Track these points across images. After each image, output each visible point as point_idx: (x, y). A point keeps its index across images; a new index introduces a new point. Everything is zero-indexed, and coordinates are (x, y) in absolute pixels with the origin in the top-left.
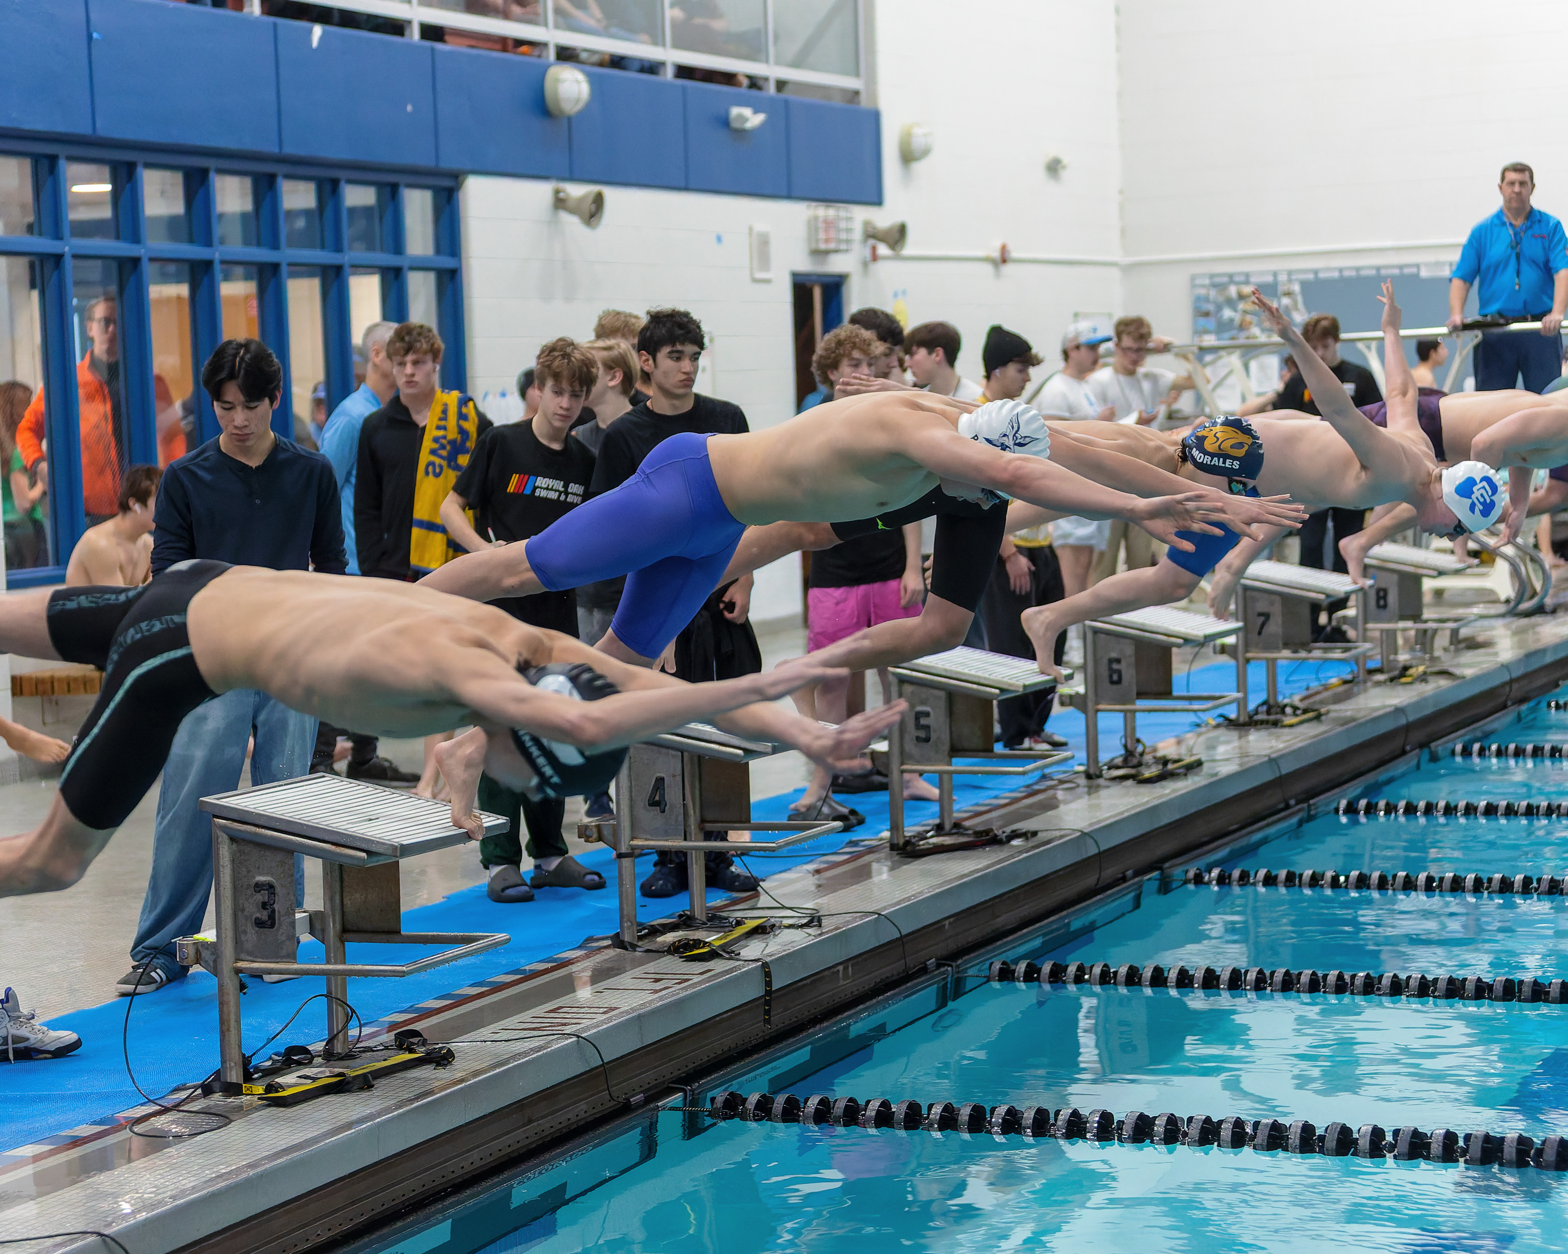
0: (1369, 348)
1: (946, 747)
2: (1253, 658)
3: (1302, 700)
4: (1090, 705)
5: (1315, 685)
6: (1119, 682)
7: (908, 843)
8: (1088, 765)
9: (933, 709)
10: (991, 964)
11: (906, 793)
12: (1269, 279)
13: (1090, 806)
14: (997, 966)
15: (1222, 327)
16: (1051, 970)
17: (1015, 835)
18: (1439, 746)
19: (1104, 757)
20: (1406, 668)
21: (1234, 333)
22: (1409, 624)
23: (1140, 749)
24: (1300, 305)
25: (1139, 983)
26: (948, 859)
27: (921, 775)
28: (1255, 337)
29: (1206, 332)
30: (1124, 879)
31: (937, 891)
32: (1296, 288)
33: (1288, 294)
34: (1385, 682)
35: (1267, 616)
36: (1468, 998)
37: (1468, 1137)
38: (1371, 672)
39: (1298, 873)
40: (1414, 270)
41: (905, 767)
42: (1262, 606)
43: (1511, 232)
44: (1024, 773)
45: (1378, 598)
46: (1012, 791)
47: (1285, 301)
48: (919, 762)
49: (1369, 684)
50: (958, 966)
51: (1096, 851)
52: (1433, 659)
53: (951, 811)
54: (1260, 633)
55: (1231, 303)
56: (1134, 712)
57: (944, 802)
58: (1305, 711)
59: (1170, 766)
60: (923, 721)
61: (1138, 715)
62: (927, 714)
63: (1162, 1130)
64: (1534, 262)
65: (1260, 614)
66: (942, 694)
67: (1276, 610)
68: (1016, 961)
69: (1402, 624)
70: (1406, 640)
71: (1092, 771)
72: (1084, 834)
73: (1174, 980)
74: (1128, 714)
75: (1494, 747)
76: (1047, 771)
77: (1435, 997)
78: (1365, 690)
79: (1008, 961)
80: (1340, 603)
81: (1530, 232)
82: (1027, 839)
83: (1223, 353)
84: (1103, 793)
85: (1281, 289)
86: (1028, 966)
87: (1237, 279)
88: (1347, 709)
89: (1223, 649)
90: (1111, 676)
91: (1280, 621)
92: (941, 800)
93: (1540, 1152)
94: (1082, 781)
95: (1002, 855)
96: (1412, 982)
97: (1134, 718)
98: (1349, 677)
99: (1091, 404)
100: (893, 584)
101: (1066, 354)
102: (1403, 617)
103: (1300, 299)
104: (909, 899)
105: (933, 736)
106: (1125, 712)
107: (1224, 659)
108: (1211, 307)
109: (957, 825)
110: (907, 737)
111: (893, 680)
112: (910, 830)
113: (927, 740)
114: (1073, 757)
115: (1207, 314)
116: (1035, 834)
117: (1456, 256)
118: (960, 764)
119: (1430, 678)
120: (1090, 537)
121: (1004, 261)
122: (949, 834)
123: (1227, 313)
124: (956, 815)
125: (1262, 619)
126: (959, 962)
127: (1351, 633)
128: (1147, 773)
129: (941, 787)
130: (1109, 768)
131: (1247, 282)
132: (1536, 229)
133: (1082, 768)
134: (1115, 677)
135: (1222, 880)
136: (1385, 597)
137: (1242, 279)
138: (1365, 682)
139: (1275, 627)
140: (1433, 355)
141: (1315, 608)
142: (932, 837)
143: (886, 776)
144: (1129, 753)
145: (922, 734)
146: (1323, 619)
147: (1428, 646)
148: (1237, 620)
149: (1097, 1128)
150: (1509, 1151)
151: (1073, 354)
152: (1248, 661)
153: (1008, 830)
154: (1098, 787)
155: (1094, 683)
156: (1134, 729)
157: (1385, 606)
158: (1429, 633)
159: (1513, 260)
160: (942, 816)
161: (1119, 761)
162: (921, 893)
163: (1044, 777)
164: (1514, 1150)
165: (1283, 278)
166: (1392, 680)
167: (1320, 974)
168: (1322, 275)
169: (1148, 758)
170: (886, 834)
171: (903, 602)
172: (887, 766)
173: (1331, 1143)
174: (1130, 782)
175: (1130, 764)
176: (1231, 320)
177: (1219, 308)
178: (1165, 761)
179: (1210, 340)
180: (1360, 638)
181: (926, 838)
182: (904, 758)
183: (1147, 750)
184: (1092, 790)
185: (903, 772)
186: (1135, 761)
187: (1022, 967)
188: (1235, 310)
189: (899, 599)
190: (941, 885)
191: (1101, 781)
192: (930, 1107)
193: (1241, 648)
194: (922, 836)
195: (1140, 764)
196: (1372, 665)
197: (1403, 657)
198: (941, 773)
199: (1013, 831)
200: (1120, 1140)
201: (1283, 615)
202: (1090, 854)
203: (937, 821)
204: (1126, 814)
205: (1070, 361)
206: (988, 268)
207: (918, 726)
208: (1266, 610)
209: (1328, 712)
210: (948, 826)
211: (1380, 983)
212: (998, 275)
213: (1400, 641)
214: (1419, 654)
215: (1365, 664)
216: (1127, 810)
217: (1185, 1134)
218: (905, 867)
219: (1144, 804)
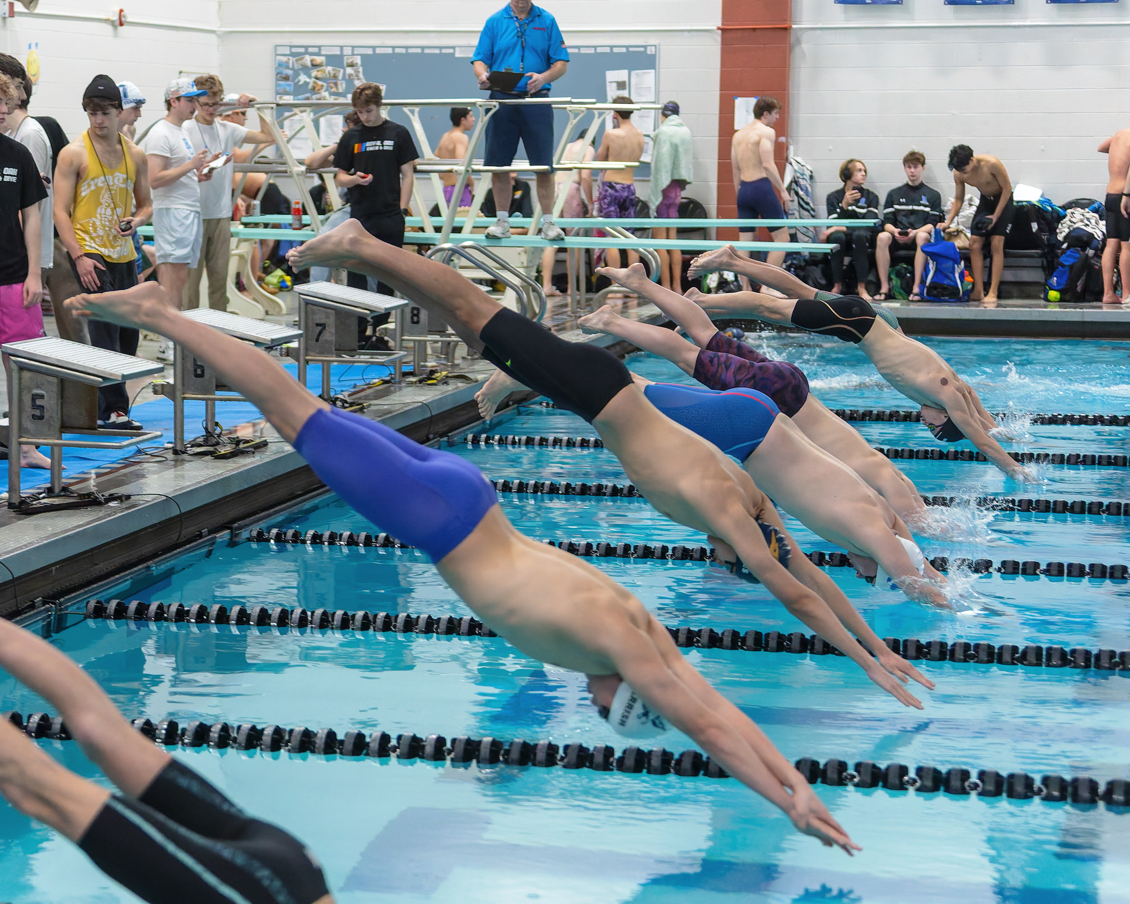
0: (412, 112)
1: (57, 424)
2: (311, 360)
3: (349, 395)
4: (178, 394)
5: (360, 384)
6: (202, 375)
7: (23, 502)
8: (175, 443)
9: (47, 392)
10: (88, 603)
11: (23, 462)
12: (337, 52)
13: (176, 477)
14: (93, 603)
15: (299, 89)
16: (137, 608)
17: (112, 498)
18: (456, 436)
19: (189, 437)
20: (432, 372)
21: (308, 95)
22: (437, 337)
23: (218, 431)
24: (361, 75)
25: (208, 621)
26: (57, 516)
27: (37, 447)
28: (324, 98)
29: (287, 93)
30: (200, 536)
31: (45, 542)
32: (358, 60)
33: (352, 65)
34: (416, 382)
35: (323, 326)
36: (463, 634)
37: (454, 741)
38: (406, 374)
39: (339, 533)
40: (451, 51)
41: (23, 440)
42: (320, 318)
43: (517, 24)
44: (120, 448)
45: (413, 315)
46: (113, 462)
47: (349, 70)
48: (34, 436)
49: (403, 384)
50: (61, 604)
51: (178, 513)
52: (455, 366)
53: (60, 477)
54: (317, 340)
55: (305, 69)
56: (214, 400)
57: (55, 469)
58: (351, 404)
59: (242, 446)
60: (38, 402)
61: (217, 403)
62: (42, 397)
63: (216, 735)
64: (536, 51)
65: (318, 325)
66: (54, 380)
67: (331, 321)
68: (108, 601)
69: (430, 338)
70: (434, 350)
71: (178, 448)
72: (168, 499)
73: (235, 617)
74: (209, 402)
75: (497, 437)
76: (141, 446)
77: (438, 633)
78: (400, 389)
79: (102, 600)
80: (383, 317)
81: (532, 25)
82: (122, 501)
83: (296, 110)
84: (187, 466)
85: (346, 60)
86: (118, 604)
87: (310, 50)
88: (384, 404)
89: (288, 353)
90: (195, 371)
91: (333, 330)
92: (52, 469)
93: (507, 752)
94: (170, 456)
95: (101, 514)
96: (420, 620)
97: (214, 405)
98: (388, 378)
99: (189, 148)
100: (17, 287)
101: (169, 104)
102: (431, 332)
103: (361, 69)
104: (21, 548)
105: (47, 415)
106: (206, 400)
107: (290, 360)
108: (290, 72)
109: (65, 489)
110: (25, 415)
111: (14, 367)
112: (26, 491)
113: (41, 418)
114: (161, 436)
115: (286, 78)
116: (128, 497)
117: (475, 41)
118: (67, 438)
119: (451, 381)
120: (186, 257)
121: (121, 24)
122: (58, 496)
123: (303, 78)
124: (64, 481)
125: (320, 328)
126: (62, 600)
127: (391, 344)
128: (223, 451)
129: (52, 458)
130: (192, 446)
131: (319, 54)
132: (537, 23)
133: (170, 445)
134: (199, 372)
135: (278, 539)
136: (417, 315)
137: (316, 50)
138: (400, 382)
139: (329, 335)
140: (463, 121)
141: (362, 321)
142: (44, 498)
143: (6, 447)
144: (209, 434)
145: (38, 413)
146: (369, 332)
147: (450, 355)
148: (299, 329)
149: (166, 734)
150: (485, 751)
151: (175, 104)
152: (307, 362)
153: (107, 494)
154: (183, 461)
155: (182, 376)
156: (213, 415)
157: (418, 322)
158: (452, 344)
159: (519, 47)
160: (52, 482)
161: (200, 440)
162: (31, 543)
163: (139, 452)
164: (488, 750)
165: (347, 51)
166: (420, 381)
167: (350, 613)
168: (378, 51)
169: (224, 439)
170: (5, 495)
171: (25, 303)
172: (8, 437)
173: (349, 746)
174: (208, 458)
175: (210, 443)
176: (306, 83)
177: (297, 74)
178: (238, 442)
179: (288, 99)
180: (398, 348)
181: (39, 499)
182: (22, 431)
183: (223, 432)
184: (178, 463)
185: (20, 443)
186: (214, 441)
187: (113, 604)
188: (310, 77)
189: (23, 300)
190: (48, 537)
191: (185, 456)
192: (30, 716)
193: (302, 352)
194: (35, 497)
195: (218, 444)
196: (406, 369)
197: (431, 363)
198: (53, 445)
199: (110, 495)
200: (183, 744)
201: (336, 327)
202: (172, 515)
203: (49, 485)
204: (204, 483)
205: (172, 109)
206: (109, 28)
207: (34, 406)
208: (322, 321)
209: (370, 405)
210: (57, 490)
211: (396, 621)
212: (116, 35)
213: (429, 351)
214: (444, 362)
215: (400, 369)
216: (204, 481)
217: (235, 740)
218: (20, 522)
219: (218, 475)
